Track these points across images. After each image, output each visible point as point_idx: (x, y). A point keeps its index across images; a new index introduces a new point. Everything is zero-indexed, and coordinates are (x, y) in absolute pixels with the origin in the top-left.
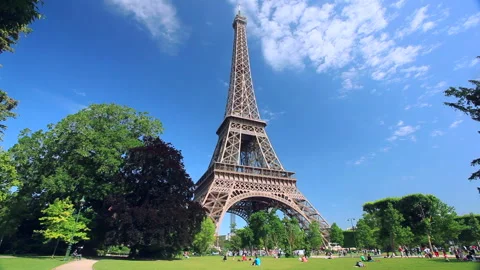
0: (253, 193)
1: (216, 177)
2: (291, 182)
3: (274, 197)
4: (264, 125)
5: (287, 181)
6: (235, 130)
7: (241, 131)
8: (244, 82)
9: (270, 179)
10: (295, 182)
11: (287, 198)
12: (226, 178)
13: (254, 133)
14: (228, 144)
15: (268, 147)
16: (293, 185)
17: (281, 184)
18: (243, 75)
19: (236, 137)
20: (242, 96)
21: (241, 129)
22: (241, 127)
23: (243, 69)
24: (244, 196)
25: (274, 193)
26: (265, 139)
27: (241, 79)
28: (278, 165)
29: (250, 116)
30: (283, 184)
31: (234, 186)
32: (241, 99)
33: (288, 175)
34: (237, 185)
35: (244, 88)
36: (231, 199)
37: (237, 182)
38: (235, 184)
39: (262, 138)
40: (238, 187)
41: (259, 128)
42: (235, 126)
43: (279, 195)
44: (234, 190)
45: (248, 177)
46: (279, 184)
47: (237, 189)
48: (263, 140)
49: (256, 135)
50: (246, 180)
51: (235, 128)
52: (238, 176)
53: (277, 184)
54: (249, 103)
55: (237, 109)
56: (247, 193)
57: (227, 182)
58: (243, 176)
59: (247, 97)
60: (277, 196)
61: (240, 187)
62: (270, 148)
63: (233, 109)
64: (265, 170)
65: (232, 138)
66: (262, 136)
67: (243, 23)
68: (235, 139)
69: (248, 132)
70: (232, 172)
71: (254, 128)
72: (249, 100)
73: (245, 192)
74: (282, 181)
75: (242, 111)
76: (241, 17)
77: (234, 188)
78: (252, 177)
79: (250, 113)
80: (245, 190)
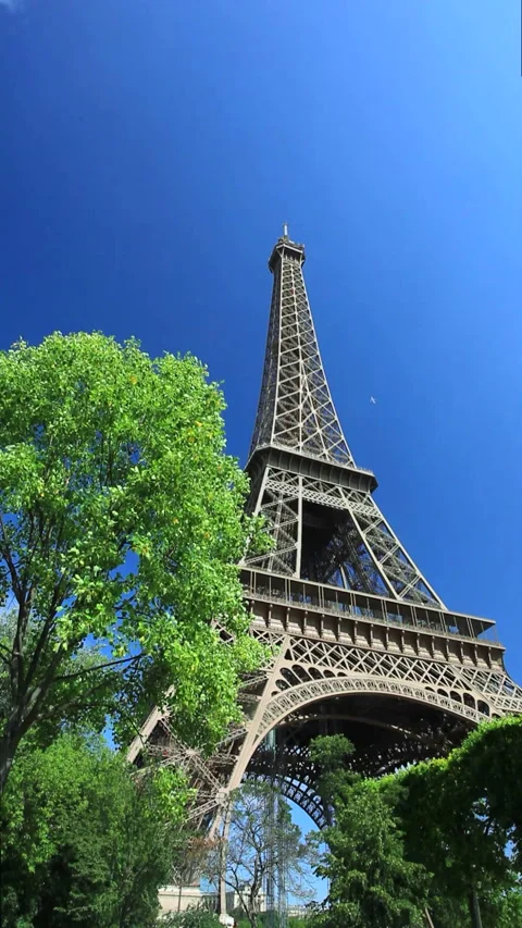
2: (485, 653)
3: (438, 702)
4: (370, 483)
5: (470, 649)
6: (283, 487)
7: (301, 493)
8: (304, 378)
9: (412, 638)
10: (498, 654)
11: (483, 707)
12: (258, 620)
13: (343, 503)
15: (390, 546)
16: (495, 665)
17: (453, 658)
18: (301, 361)
19: (287, 507)
20: (301, 407)
21: (300, 487)
22: (301, 482)
23: (300, 347)
24: (325, 687)
25: (436, 687)
26: (377, 522)
27: (295, 369)
28: (429, 597)
29: (325, 455)
30: (461, 660)
31: (288, 651)
32: (296, 415)
33: (471, 628)
34: (296, 648)
35: (304, 389)
36: (276, 696)
37: (297, 638)
38: (286, 645)
39: (366, 517)
40: (302, 657)
41: (354, 490)
42: (280, 476)
43: (455, 696)
44: (289, 665)
45: (333, 623)
46: (446, 657)
47: (297, 663)
48: (373, 526)
49: (347, 507)
50: (328, 635)
51: (283, 483)
52: (299, 617)
53: (439, 656)
54: (321, 427)
55: (286, 436)
56: (337, 678)
57: (262, 635)
58: (316, 620)
59: (314, 412)
60: (449, 699)
61: (307, 657)
62: (394, 549)
63: (273, 436)
64: (392, 608)
65: (275, 508)
66: (368, 514)
67: (296, 256)
68: (283, 511)
69: (322, 498)
70: (279, 602)
71: (340, 489)
72: (319, 421)
73: (329, 674)
74: (456, 647)
75: (301, 444)
76: (290, 244)
77: (288, 656)
78: (349, 626)
79: (326, 451)
80: (330, 668)
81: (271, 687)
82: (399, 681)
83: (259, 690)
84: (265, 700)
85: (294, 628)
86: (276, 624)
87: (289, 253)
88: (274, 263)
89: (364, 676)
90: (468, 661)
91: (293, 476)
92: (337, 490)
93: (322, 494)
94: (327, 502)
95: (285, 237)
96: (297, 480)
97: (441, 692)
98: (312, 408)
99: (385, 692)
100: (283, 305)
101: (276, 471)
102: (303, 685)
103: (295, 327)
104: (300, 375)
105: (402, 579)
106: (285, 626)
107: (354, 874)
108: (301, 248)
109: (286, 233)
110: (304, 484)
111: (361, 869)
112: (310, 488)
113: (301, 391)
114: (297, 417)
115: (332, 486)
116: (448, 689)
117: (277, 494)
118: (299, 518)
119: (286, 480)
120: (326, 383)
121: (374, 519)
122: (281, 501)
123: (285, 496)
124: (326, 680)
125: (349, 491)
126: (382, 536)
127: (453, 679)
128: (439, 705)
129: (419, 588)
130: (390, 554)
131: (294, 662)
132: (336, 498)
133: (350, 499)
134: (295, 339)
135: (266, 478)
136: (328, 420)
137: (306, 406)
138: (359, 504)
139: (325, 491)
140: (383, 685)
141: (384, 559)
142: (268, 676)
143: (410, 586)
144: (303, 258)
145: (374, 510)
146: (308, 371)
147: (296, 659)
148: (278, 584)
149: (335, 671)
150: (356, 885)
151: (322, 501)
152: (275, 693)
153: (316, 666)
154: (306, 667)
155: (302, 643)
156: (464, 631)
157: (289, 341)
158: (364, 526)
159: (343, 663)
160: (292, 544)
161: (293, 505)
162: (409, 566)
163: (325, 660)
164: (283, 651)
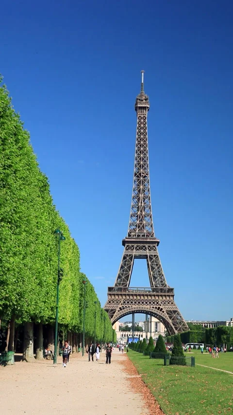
0: (135, 308)
1: (110, 297)
2: (169, 296)
3: (151, 309)
5: (166, 296)
7: (134, 253)
8: (142, 196)
10: (173, 296)
11: (162, 310)
13: (146, 252)
16: (171, 298)
17: (160, 298)
18: (141, 187)
20: (139, 212)
21: (134, 250)
23: (142, 178)
25: (152, 306)
27: (138, 193)
28: (163, 281)
38: (122, 302)
40: (124, 304)
41: (152, 246)
49: (148, 254)
51: (129, 251)
57: (117, 301)
72: (145, 217)
74: (162, 296)
75: (137, 231)
79: (145, 231)
81: (117, 312)
82: (145, 306)
83: (114, 313)
84: (115, 314)
85: (124, 297)
86: (120, 297)
89: (137, 306)
90: (164, 298)
91: (133, 246)
93: (141, 251)
94: (142, 254)
96: (134, 248)
97: (153, 307)
98: (143, 212)
101: (128, 246)
102: (123, 310)
104: (140, 195)
106: (122, 298)
110: (136, 248)
112: (137, 250)
113: (140, 204)
114: (137, 218)
116: (154, 307)
117: (127, 255)
118: (132, 262)
119: (131, 248)
122: (128, 258)
123: (130, 255)
124: (128, 308)
125: (150, 246)
126: (156, 262)
128: (151, 311)
129: (161, 278)
130: (156, 268)
131: (122, 305)
132: (144, 251)
133: (149, 250)
134: (140, 174)
135: (124, 250)
136: (148, 215)
137: (141, 211)
138: (152, 251)
139: (142, 249)
140: (140, 308)
141: (154, 270)
142: (116, 310)
143: (159, 278)
145: (156, 252)
146: (143, 192)
149: (130, 306)
153: (127, 306)
154: (125, 306)
155: (125, 301)
156: (165, 292)
157: (138, 176)
158: (151, 260)
159: (133, 304)
160: (128, 273)
161: (131, 258)
163: (129, 304)
164: (121, 303)
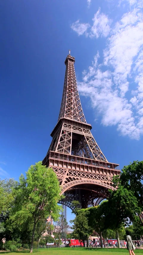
0: (85, 180)
1: (51, 164)
2: (116, 172)
3: (104, 185)
4: (90, 128)
5: (113, 172)
7: (72, 131)
8: (74, 97)
9: (98, 169)
10: (119, 173)
12: (60, 166)
14: (62, 139)
15: (94, 145)
17: (108, 174)
18: (73, 93)
19: (68, 135)
20: (72, 106)
22: (72, 128)
23: (73, 88)
24: (76, 182)
25: (103, 181)
26: (91, 138)
27: (71, 95)
28: (103, 158)
29: (78, 120)
30: (110, 174)
31: (68, 173)
32: (71, 108)
33: (113, 166)
34: (70, 173)
35: (74, 101)
36: (64, 185)
37: (70, 170)
39: (88, 137)
40: (71, 175)
41: (86, 130)
42: (67, 126)
43: (108, 184)
44: (68, 177)
45: (79, 166)
46: (107, 174)
47: (70, 176)
48: (90, 139)
49: (84, 134)
50: (78, 169)
51: (67, 128)
52: (71, 164)
53: (105, 173)
54: (78, 112)
55: (68, 114)
56: (79, 180)
57: (61, 170)
58: (75, 165)
59: (76, 107)
60: (106, 184)
61: (72, 175)
62: (95, 145)
63: (65, 115)
64: (94, 162)
65: (65, 135)
66: (89, 136)
67: (73, 61)
68: (67, 136)
69: (77, 132)
70: (66, 161)
71: (82, 129)
72: (77, 110)
73: (77, 179)
74: (109, 171)
75: (72, 117)
76: (71, 57)
77: (68, 175)
78: (83, 167)
79: (79, 119)
80: (78, 177)
82: (94, 180)
84: (62, 186)
85: (69, 167)
86: (65, 166)
87: (70, 60)
88: (66, 62)
90: (112, 174)
91: (70, 126)
92: (81, 130)
93: (77, 131)
94: (79, 133)
95: (69, 54)
96: (71, 127)
98: (76, 106)
99: (91, 183)
100: (69, 76)
101: (66, 125)
102: (71, 182)
103: (71, 82)
104: (73, 97)
105: (97, 153)
106: (67, 167)
107: (78, 229)
108: (74, 58)
109: (70, 53)
110: (73, 128)
111: (80, 228)
112: (74, 129)
113: (73, 101)
114: (71, 109)
115: (80, 128)
116: (106, 182)
117: (66, 131)
118: (71, 138)
119: (68, 127)
120: (79, 99)
121: (91, 137)
122: (67, 133)
124: (77, 180)
125: (84, 130)
126: (92, 142)
127: (108, 179)
128: (104, 186)
129: (101, 156)
130: (94, 147)
131: (69, 176)
132: (81, 132)
133: (85, 132)
134: (72, 86)
135: (63, 127)
136: (80, 110)
137: (74, 106)
138: (87, 133)
139: (78, 130)
140: (90, 181)
141: (93, 148)
142: (63, 180)
143: (99, 155)
144: (74, 61)
145: (91, 135)
146: (75, 96)
147: (70, 175)
148: (66, 156)
150: (78, 231)
151: (77, 133)
152: (64, 184)
153: (74, 177)
154: (72, 177)
155: (71, 171)
156: (111, 167)
157: (70, 87)
158: (88, 139)
159: (81, 176)
160: (69, 145)
161: (70, 134)
162: (99, 150)
163: (77, 176)
164: (66, 173)
